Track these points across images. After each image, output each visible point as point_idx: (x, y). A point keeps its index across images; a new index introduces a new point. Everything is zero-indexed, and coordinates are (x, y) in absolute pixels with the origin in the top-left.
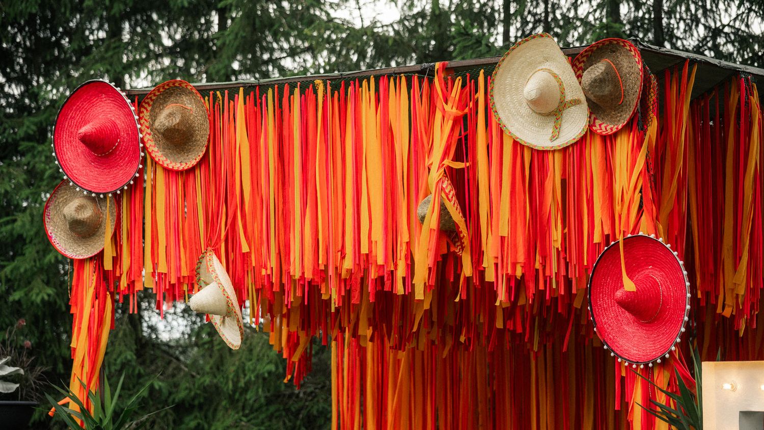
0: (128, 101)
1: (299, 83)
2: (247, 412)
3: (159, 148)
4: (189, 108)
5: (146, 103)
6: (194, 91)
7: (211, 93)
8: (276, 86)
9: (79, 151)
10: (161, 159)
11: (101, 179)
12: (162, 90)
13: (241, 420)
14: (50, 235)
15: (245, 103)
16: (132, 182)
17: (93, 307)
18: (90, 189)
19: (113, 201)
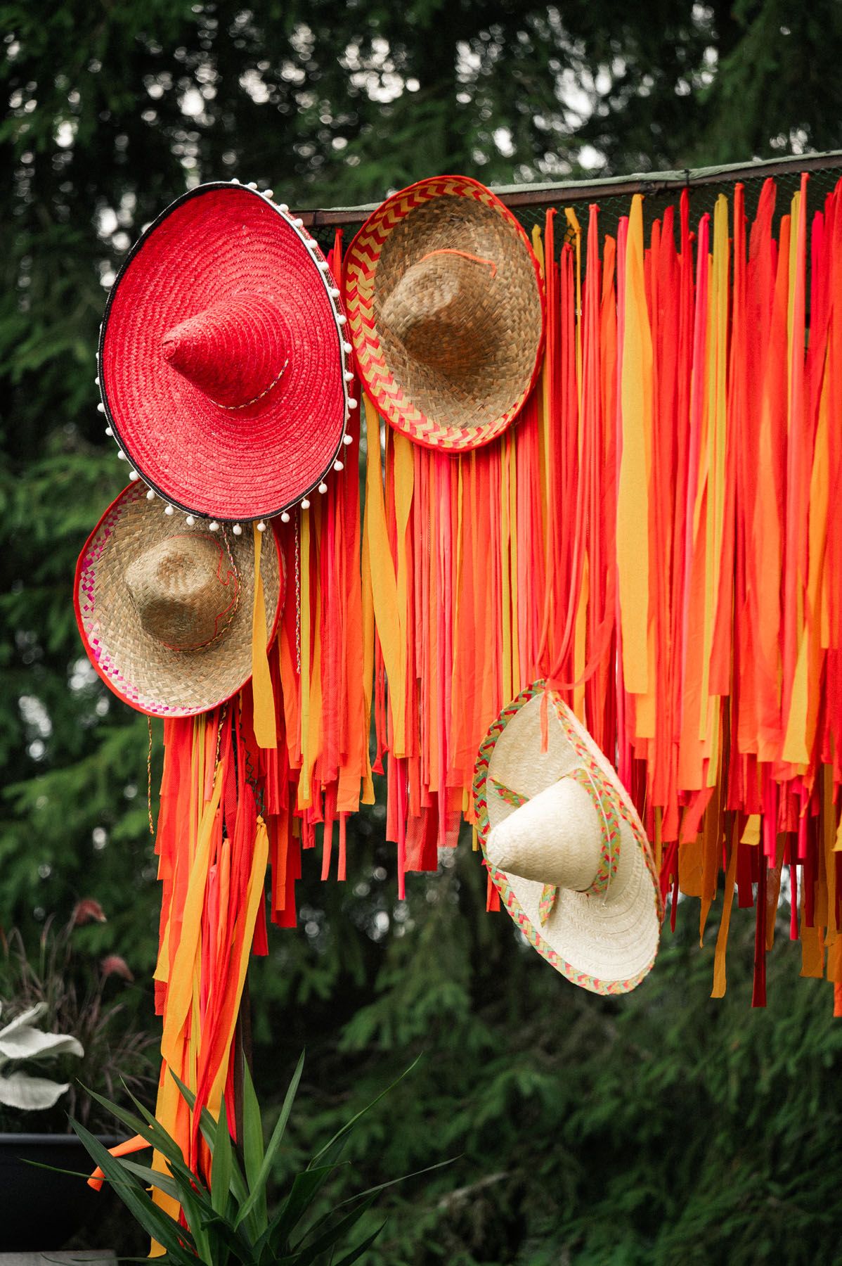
0: (311, 244)
1: (805, 176)
2: (785, 1166)
3: (402, 385)
4: (486, 261)
5: (362, 249)
6: (500, 208)
7: (549, 213)
8: (738, 187)
9: (177, 396)
10: (407, 416)
11: (238, 480)
12: (405, 208)
13: (767, 1193)
14: (93, 646)
15: (647, 243)
16: (323, 488)
17: (215, 860)
18: (203, 509)
19: (273, 545)
